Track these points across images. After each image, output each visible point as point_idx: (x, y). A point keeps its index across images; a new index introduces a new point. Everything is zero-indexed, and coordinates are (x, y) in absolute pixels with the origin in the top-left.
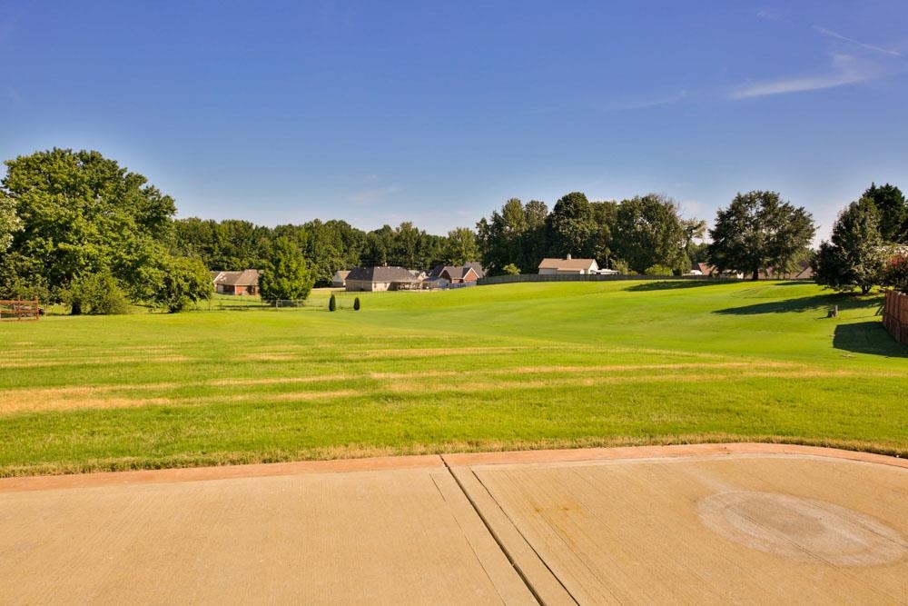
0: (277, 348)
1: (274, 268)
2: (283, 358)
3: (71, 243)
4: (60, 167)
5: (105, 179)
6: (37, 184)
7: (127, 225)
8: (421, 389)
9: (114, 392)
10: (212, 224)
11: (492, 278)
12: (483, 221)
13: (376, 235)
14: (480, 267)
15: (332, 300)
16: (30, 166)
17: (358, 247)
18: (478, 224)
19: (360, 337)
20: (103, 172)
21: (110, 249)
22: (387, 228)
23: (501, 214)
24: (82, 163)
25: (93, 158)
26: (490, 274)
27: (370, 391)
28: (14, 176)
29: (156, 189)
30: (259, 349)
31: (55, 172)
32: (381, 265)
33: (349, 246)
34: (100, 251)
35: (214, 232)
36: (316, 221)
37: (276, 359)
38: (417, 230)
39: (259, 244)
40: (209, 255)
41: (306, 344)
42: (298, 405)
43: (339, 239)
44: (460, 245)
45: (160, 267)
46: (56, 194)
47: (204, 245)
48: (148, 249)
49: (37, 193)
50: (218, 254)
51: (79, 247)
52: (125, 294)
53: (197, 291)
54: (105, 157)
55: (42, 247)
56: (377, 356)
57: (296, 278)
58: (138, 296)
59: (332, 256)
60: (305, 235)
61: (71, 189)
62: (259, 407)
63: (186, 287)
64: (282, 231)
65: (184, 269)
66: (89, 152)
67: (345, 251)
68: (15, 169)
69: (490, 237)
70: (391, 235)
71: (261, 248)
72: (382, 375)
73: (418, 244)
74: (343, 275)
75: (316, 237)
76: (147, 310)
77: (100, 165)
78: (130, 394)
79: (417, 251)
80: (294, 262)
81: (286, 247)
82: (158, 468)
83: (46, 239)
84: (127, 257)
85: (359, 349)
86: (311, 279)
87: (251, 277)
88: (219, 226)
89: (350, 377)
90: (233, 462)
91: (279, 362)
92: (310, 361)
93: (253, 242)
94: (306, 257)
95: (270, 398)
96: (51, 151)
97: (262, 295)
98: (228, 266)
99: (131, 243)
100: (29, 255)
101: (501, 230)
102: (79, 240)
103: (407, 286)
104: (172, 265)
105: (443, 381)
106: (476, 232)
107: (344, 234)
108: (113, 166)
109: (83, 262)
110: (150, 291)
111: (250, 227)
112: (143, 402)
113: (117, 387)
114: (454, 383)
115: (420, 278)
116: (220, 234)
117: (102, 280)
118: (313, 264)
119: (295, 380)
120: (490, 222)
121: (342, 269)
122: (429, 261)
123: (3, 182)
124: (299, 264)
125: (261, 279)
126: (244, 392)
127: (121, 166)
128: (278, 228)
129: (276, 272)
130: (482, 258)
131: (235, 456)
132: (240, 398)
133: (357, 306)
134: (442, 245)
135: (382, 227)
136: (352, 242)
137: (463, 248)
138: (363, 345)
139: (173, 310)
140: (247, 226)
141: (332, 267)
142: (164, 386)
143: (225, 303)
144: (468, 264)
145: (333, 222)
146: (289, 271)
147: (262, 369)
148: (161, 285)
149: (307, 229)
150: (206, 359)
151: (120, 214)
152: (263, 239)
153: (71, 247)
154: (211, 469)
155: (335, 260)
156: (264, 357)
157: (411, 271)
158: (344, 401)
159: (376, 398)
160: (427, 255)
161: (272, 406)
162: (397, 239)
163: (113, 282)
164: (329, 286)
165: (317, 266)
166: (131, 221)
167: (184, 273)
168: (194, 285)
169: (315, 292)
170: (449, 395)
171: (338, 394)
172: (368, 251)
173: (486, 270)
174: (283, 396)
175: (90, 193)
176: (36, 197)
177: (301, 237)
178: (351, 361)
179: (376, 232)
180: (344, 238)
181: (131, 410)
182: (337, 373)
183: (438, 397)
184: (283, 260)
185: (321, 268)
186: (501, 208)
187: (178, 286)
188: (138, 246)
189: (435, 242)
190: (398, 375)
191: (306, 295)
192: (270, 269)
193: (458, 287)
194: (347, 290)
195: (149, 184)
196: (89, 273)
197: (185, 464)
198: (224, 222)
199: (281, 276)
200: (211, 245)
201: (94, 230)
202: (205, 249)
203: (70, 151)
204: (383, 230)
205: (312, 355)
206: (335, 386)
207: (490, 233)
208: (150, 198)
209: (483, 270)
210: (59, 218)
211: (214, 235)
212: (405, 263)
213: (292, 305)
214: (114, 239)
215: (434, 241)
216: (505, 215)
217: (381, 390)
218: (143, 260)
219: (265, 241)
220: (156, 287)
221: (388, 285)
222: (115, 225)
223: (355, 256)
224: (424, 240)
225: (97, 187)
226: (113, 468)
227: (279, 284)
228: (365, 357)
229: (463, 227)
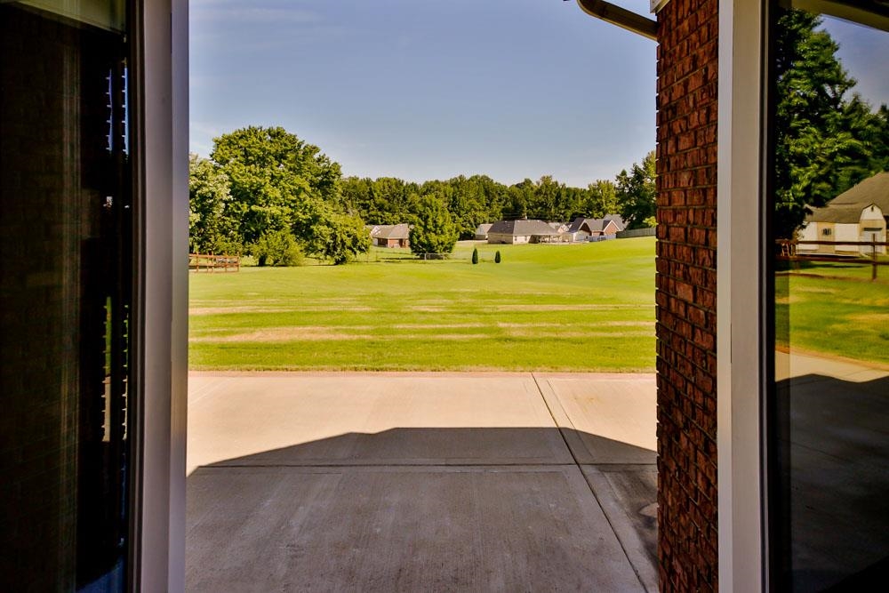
0: (431, 301)
1: (423, 223)
2: (436, 310)
3: (261, 206)
4: (253, 143)
5: (286, 151)
6: (236, 156)
7: (304, 189)
8: (531, 335)
9: (337, 330)
10: (368, 182)
11: (632, 231)
12: (624, 173)
13: (517, 189)
14: (621, 220)
15: (475, 253)
16: (231, 142)
17: (500, 200)
18: (618, 177)
19: (496, 293)
20: (285, 145)
21: (290, 210)
22: (528, 182)
23: (641, 167)
24: (270, 138)
25: (278, 133)
26: (631, 227)
27: (494, 336)
28: (220, 151)
29: (326, 157)
30: (418, 302)
31: (250, 147)
32: (521, 218)
33: (491, 201)
34: (282, 211)
35: (370, 189)
36: (461, 177)
37: (432, 310)
38: (556, 183)
39: (409, 200)
40: (365, 211)
41: (453, 299)
42: (448, 342)
43: (482, 193)
44: (600, 197)
45: (328, 224)
46: (250, 165)
47: (362, 202)
48: (319, 209)
49: (236, 164)
50: (373, 210)
51: (267, 209)
52: (300, 248)
53: (357, 245)
54: (288, 132)
55: (239, 209)
56: (505, 310)
57: (442, 233)
58: (310, 249)
59: (475, 210)
60: (450, 190)
61: (262, 161)
62: (425, 343)
63: (349, 242)
64: (430, 188)
65: (347, 226)
66: (275, 128)
67: (487, 204)
68: (221, 146)
69: (630, 189)
70: (532, 189)
71: (410, 204)
72: (506, 325)
73: (559, 196)
74: (484, 229)
75: (461, 192)
76: (317, 262)
77: (284, 139)
78: (346, 331)
79: (556, 204)
80: (441, 218)
81: (433, 205)
82: (378, 370)
83: (242, 203)
84: (303, 217)
85: (494, 304)
86: (456, 232)
87: (402, 231)
88: (374, 183)
89: (483, 325)
90: (416, 370)
91: (434, 313)
92: (456, 313)
93: (405, 199)
94: (451, 212)
95: (431, 337)
96: (247, 128)
97: (412, 248)
98: (382, 221)
99: (307, 205)
100: (228, 216)
101: (642, 182)
102: (267, 202)
103: (547, 239)
104: (338, 223)
105: (548, 330)
106: (616, 184)
107: (487, 189)
108: (293, 140)
109: (269, 221)
110: (320, 246)
111: (401, 184)
112: (356, 337)
113: (338, 327)
114: (556, 332)
115: (560, 231)
116: (375, 191)
117: (283, 237)
118: (457, 218)
119: (446, 326)
120: (630, 175)
121: (484, 222)
122: (569, 213)
123: (211, 156)
124: (445, 220)
125: (411, 234)
126: (415, 333)
127: (299, 139)
128: (427, 183)
129: (425, 227)
130: (622, 210)
131: (416, 367)
132: (413, 336)
133: (498, 260)
134: (583, 197)
135: (523, 181)
136: (494, 197)
137: (604, 201)
138: (497, 301)
139: (337, 263)
140: (399, 184)
141: (475, 221)
142: (364, 327)
143: (381, 256)
144: (607, 217)
145: (476, 177)
146: (436, 226)
147: (423, 318)
148: (329, 240)
149: (453, 185)
150: (385, 310)
151: (298, 180)
152: (413, 195)
153: (260, 209)
154: (405, 372)
155: (478, 214)
156: (423, 309)
157: (550, 224)
158: (478, 341)
159: (499, 340)
160: (567, 207)
161: (433, 342)
162: (538, 192)
163: (291, 238)
164: (472, 239)
165: (461, 220)
166: (306, 185)
167: (348, 229)
168: (355, 241)
169: (460, 245)
170: (550, 339)
171: (474, 336)
172: (510, 205)
173: (627, 223)
174: (439, 337)
175: (276, 163)
176: (236, 169)
177: (447, 193)
178: (485, 314)
179: (517, 186)
180: (487, 193)
181: (351, 341)
182: (475, 322)
183: (541, 340)
184: (431, 216)
185: (465, 221)
186: (641, 161)
187: (342, 241)
188: (311, 207)
189: (574, 195)
190: (517, 325)
191: (451, 248)
192: (420, 225)
193: (599, 240)
194: (490, 243)
195: (321, 153)
196: (273, 231)
197: (391, 369)
198: (378, 180)
199: (430, 231)
200: (368, 202)
201: (278, 193)
202: (362, 205)
203: (261, 128)
204: (524, 183)
205: (457, 308)
206: (473, 331)
207: (630, 186)
208: (322, 165)
209: (624, 222)
210: (252, 186)
211: (371, 193)
212: (546, 216)
213: (439, 258)
214: (294, 201)
215: (574, 193)
216: (646, 168)
217: (503, 335)
218: (316, 219)
219: (414, 197)
220: (324, 243)
221: (529, 238)
222: (294, 190)
223: (497, 208)
224: (564, 194)
225: (280, 157)
226: (356, 369)
227: (427, 238)
228: (496, 311)
229: (603, 179)
